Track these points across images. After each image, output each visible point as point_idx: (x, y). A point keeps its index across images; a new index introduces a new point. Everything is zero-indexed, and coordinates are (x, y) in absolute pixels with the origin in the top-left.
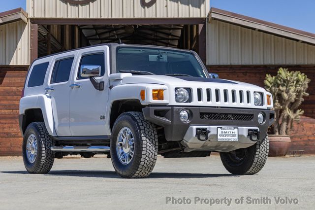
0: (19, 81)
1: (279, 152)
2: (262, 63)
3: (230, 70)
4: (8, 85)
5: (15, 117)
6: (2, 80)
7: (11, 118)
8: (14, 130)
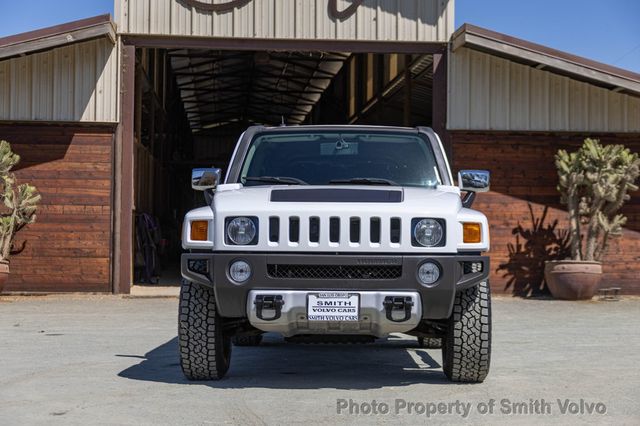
0: (99, 152)
1: (583, 293)
2: (547, 129)
3: (489, 139)
4: (78, 159)
5: (89, 220)
6: (66, 149)
7: (82, 221)
8: (87, 244)
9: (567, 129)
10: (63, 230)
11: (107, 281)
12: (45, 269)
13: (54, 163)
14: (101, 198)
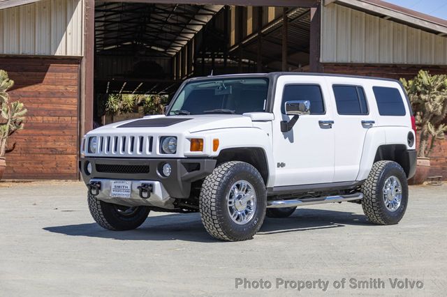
0: (69, 78)
1: (416, 180)
2: (392, 62)
3: (350, 70)
4: (54, 83)
5: (62, 128)
6: (44, 75)
7: (57, 128)
8: (60, 145)
9: (406, 63)
10: (43, 135)
11: (75, 171)
12: (30, 163)
13: (36, 86)
14: (70, 111)
